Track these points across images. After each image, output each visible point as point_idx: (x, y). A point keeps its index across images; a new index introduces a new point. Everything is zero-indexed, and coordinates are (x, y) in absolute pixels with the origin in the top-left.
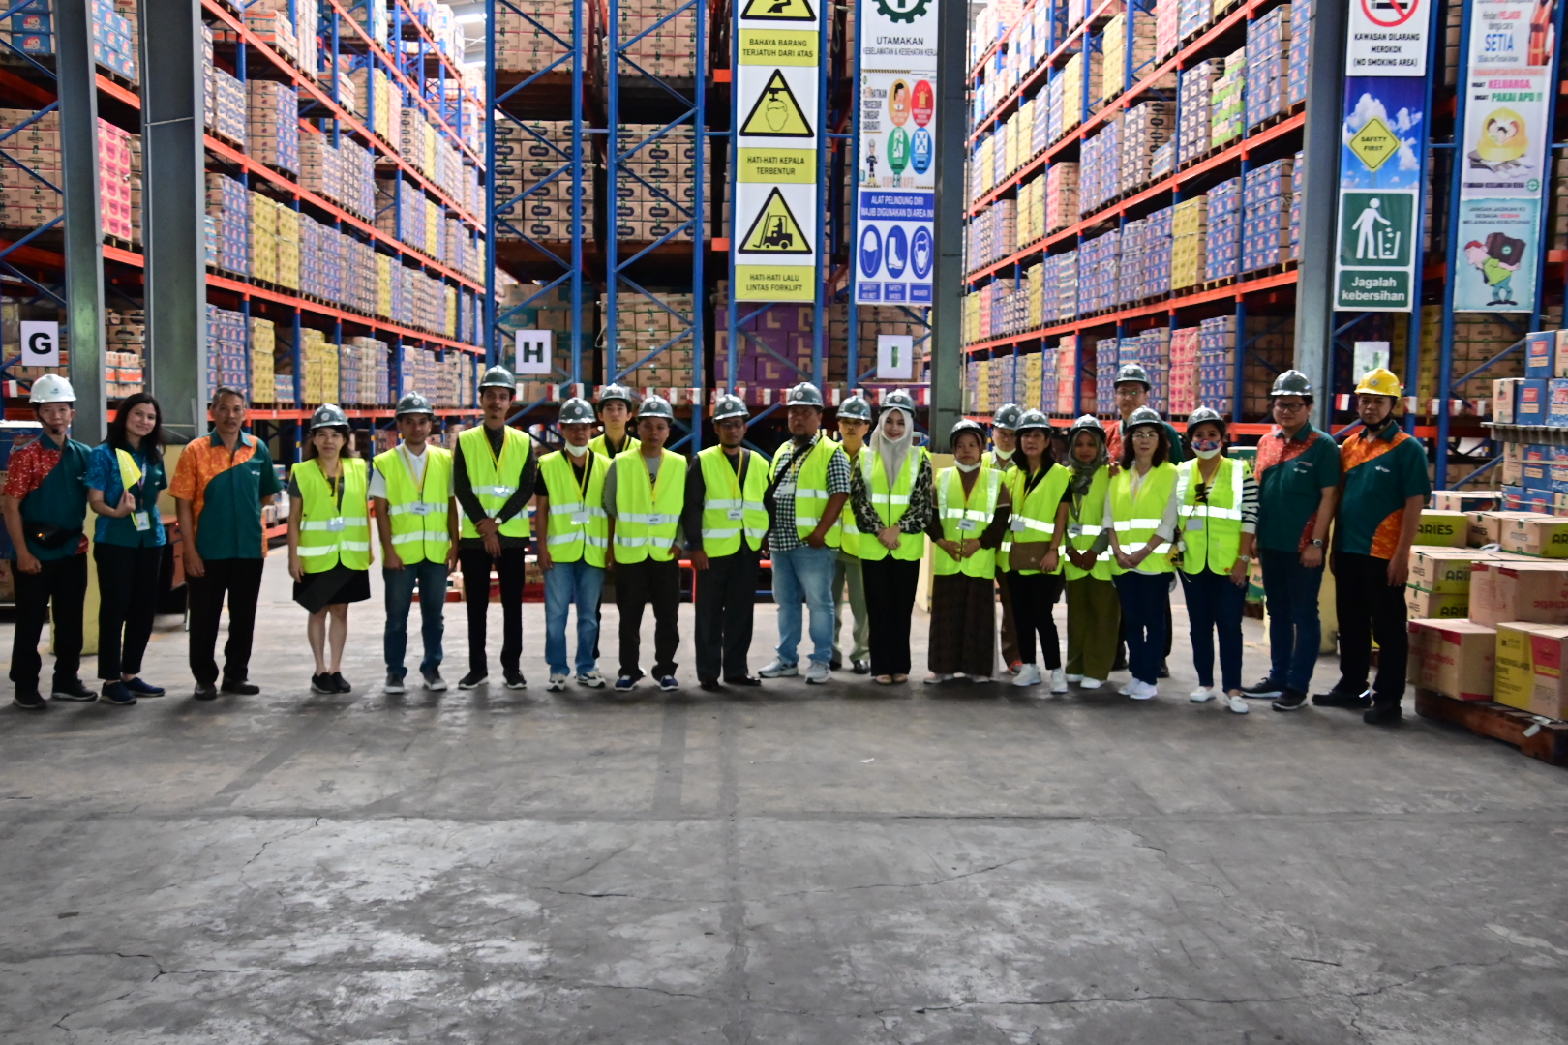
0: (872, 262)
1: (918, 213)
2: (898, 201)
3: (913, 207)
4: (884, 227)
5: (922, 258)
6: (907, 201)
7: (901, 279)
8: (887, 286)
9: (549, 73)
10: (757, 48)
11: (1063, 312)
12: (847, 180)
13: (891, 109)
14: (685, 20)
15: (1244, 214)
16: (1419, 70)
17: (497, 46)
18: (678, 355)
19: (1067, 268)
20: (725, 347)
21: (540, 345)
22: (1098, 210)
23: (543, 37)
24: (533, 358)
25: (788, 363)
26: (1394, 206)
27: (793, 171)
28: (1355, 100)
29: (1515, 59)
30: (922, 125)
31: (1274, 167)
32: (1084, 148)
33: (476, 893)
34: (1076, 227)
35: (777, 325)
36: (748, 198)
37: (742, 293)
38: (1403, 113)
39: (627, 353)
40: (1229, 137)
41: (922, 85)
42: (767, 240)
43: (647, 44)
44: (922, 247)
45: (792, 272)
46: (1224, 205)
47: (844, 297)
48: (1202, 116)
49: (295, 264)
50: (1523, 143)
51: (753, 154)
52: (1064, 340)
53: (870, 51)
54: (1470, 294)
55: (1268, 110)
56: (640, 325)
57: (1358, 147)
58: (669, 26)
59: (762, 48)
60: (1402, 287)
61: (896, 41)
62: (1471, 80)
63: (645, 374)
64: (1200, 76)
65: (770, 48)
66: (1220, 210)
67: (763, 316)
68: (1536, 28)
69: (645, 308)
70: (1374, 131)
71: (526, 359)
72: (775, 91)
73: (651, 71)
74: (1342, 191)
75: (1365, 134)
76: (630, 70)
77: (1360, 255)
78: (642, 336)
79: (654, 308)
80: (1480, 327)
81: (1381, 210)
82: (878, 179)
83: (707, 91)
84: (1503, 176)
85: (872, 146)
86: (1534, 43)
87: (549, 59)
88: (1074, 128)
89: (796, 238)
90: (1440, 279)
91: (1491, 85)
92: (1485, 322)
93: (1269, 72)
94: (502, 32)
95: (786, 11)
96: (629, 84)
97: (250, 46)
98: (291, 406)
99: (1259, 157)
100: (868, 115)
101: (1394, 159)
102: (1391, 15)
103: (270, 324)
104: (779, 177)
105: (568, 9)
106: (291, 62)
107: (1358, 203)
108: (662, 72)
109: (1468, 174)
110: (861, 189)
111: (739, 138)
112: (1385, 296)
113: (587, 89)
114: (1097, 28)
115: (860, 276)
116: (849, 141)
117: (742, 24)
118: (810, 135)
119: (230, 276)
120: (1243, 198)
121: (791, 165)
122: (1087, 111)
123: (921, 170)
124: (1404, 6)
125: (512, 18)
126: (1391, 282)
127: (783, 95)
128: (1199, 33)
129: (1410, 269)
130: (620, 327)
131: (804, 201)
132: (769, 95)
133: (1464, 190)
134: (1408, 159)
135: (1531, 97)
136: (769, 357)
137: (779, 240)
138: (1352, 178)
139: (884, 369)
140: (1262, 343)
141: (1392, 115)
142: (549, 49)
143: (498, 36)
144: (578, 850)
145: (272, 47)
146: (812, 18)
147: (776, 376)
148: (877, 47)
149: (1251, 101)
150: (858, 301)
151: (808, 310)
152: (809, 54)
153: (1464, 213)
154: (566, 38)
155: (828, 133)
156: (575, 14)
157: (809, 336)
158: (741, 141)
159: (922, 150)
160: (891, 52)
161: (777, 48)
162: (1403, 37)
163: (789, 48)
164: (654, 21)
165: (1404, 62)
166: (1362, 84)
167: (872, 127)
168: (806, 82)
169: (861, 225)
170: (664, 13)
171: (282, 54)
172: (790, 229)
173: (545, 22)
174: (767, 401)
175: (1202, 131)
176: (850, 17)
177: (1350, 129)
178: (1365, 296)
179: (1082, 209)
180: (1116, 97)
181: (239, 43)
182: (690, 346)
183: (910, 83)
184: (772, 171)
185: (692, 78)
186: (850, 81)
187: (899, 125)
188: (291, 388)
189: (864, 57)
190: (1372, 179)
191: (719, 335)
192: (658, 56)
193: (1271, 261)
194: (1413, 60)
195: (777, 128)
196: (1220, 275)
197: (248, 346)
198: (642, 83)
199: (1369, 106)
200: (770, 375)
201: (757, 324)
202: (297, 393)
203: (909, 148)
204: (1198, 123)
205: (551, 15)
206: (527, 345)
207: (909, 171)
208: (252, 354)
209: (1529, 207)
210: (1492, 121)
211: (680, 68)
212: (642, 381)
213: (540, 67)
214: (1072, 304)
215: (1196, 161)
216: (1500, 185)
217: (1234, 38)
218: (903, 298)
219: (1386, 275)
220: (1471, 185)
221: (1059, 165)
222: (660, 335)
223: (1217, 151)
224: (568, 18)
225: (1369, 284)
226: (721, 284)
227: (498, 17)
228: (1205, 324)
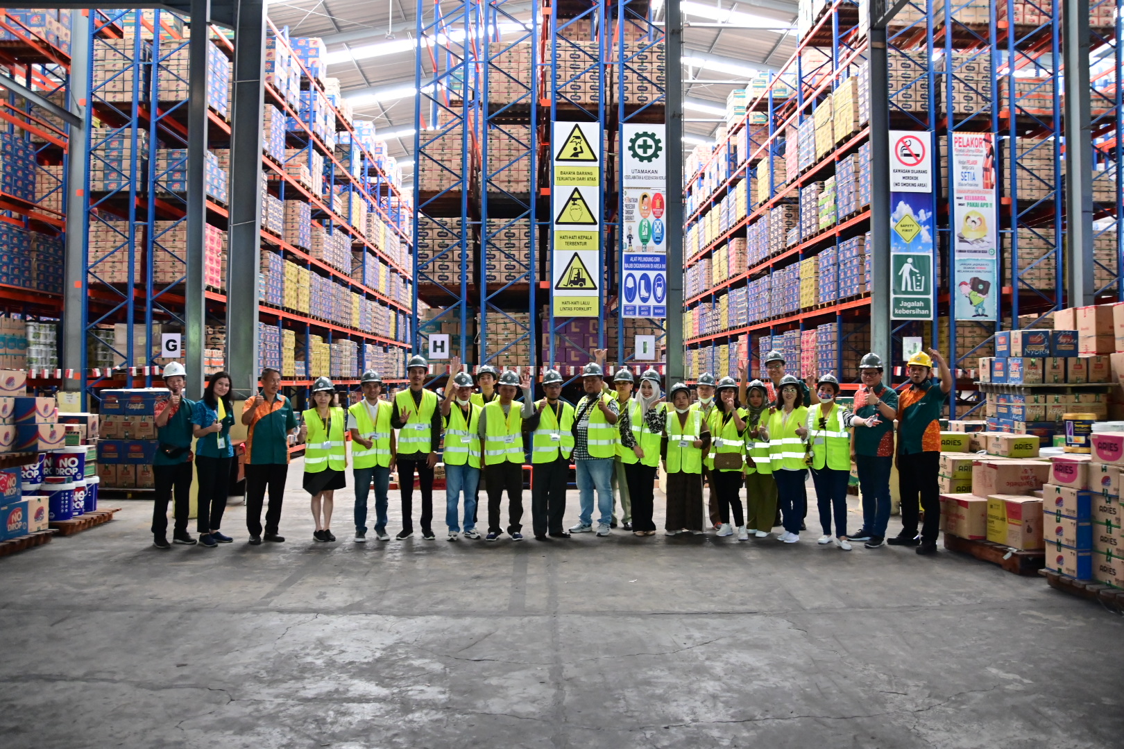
0: (631, 294)
1: (656, 266)
2: (645, 259)
3: (654, 263)
4: (638, 274)
5: (659, 291)
6: (650, 259)
7: (647, 304)
8: (640, 307)
9: (449, 192)
10: (564, 176)
11: (740, 321)
12: (616, 248)
13: (640, 209)
14: (524, 163)
15: (839, 266)
16: (928, 189)
17: (420, 178)
18: (521, 347)
19: (741, 296)
20: (548, 343)
21: (443, 342)
22: (758, 264)
23: (445, 172)
24: (439, 350)
25: (584, 351)
26: (920, 262)
27: (585, 243)
28: (896, 205)
29: (977, 185)
30: (658, 218)
31: (855, 241)
32: (749, 230)
33: (407, 658)
34: (746, 273)
35: (578, 330)
36: (560, 258)
37: (558, 312)
38: (922, 212)
39: (492, 347)
40: (829, 224)
41: (657, 196)
42: (571, 282)
43: (503, 175)
44: (659, 285)
45: (586, 300)
46: (828, 261)
47: (615, 314)
48: (814, 212)
49: (307, 299)
50: (985, 229)
51: (563, 235)
52: (741, 337)
53: (628, 177)
54: (964, 310)
55: (849, 209)
56: (499, 331)
57: (899, 229)
58: (515, 165)
59: (567, 176)
60: (927, 307)
61: (643, 172)
62: (956, 195)
63: (502, 358)
64: (811, 191)
65: (572, 176)
66: (826, 264)
67: (569, 324)
68: (986, 169)
69: (502, 321)
70: (907, 221)
71: (435, 351)
72: (575, 200)
73: (505, 190)
74: (892, 254)
75: (902, 223)
76: (493, 189)
77: (903, 289)
78: (501, 337)
79: (507, 321)
80: (970, 329)
81: (914, 264)
82: (634, 247)
83: (537, 200)
84: (976, 247)
85: (630, 229)
86: (986, 177)
87: (449, 184)
88: (742, 219)
89: (588, 280)
90: (947, 302)
91: (966, 198)
92: (972, 326)
93: (849, 189)
94: (423, 170)
95: (581, 156)
96: (493, 197)
97: (287, 182)
98: (303, 378)
99: (846, 235)
100: (627, 212)
101: (918, 237)
102: (911, 160)
103: (293, 332)
104: (577, 247)
105: (459, 157)
106: (308, 190)
107: (901, 260)
108: (512, 190)
109: (958, 245)
110: (624, 253)
111: (555, 226)
112: (918, 311)
113: (469, 200)
114: (754, 165)
115: (624, 302)
116: (617, 227)
117: (556, 163)
118: (595, 223)
119: (272, 306)
120: (838, 257)
121: (584, 240)
122: (750, 210)
123: (658, 242)
124: (918, 155)
125: (428, 162)
126: (921, 304)
127: (579, 202)
128: (810, 168)
129: (931, 297)
130: (488, 332)
131: (592, 260)
132: (571, 202)
133: (956, 254)
134: (926, 236)
135: (987, 205)
136: (573, 348)
137: (578, 282)
138: (897, 247)
139: (639, 355)
140: (852, 338)
141: (916, 213)
142: (449, 179)
143: (420, 173)
144: (466, 633)
145: (298, 182)
146: (595, 160)
147: (577, 359)
148: (632, 175)
149: (840, 204)
150: (623, 316)
151: (595, 321)
152: (594, 179)
153: (957, 267)
154: (458, 172)
155: (605, 223)
156: (463, 160)
157: (596, 336)
158: (556, 227)
159: (658, 231)
160: (640, 178)
161: (576, 176)
162: (919, 172)
163: (582, 175)
164: (507, 163)
165: (920, 185)
166: (899, 196)
167: (629, 219)
168: (592, 194)
169: (625, 273)
170: (513, 158)
171: (303, 186)
172: (584, 275)
173: (447, 164)
174: (572, 373)
175: (814, 221)
176: (616, 159)
177: (894, 220)
178: (907, 312)
179: (748, 264)
180: (765, 202)
181: (281, 181)
182: (528, 342)
183: (651, 195)
184: (573, 244)
185: (528, 193)
186: (617, 193)
187: (645, 217)
188: (304, 368)
189: (624, 180)
190: (907, 247)
191: (544, 336)
192: (509, 182)
193: (855, 292)
194: (924, 184)
195: (576, 220)
196: (827, 300)
197: (281, 345)
198: (500, 196)
199: (903, 208)
200: (574, 358)
201: (566, 330)
202: (306, 371)
203: (651, 230)
204: (811, 216)
205: (450, 161)
206: (435, 342)
207: (651, 243)
208: (283, 349)
209: (990, 264)
210: (968, 217)
211: (522, 188)
212: (501, 362)
213: (444, 189)
214: (745, 317)
215: (811, 237)
216: (975, 252)
217: (829, 171)
218: (649, 314)
219: (918, 300)
220: (960, 251)
221: (735, 239)
222: (510, 336)
223: (822, 231)
224: (459, 162)
225: (909, 305)
226: (545, 307)
227: (421, 162)
228: (819, 327)
